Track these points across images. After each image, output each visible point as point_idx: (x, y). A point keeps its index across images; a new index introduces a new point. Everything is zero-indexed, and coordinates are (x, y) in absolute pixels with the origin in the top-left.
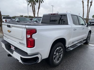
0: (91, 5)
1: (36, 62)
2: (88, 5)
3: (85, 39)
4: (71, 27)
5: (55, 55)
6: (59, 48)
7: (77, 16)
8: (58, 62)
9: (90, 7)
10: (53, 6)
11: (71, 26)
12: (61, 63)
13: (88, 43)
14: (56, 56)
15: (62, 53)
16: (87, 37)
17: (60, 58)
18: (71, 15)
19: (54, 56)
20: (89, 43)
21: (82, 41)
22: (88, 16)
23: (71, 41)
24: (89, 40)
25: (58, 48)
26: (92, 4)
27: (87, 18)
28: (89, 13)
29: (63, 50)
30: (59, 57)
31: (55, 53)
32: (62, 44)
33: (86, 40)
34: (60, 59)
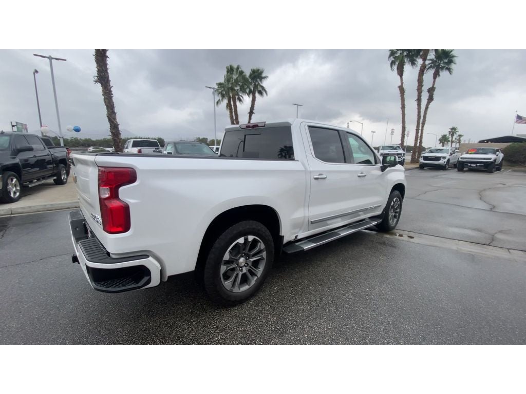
0: (431, 99)
1: (137, 283)
2: (419, 100)
3: (379, 212)
4: (304, 169)
5: (227, 263)
6: (246, 240)
7: (338, 131)
8: (245, 288)
9: (427, 108)
10: (298, 105)
11: (303, 164)
12: (261, 295)
13: (394, 228)
14: (234, 266)
15: (262, 256)
16: (384, 206)
17: (253, 274)
18: (310, 127)
19: (223, 269)
20: (395, 231)
21: (364, 220)
22: (419, 137)
23: (304, 217)
24: (397, 216)
25: (241, 240)
26: (435, 97)
27: (416, 143)
28: (423, 127)
29: (267, 248)
30: (249, 271)
31: (227, 256)
32: (262, 226)
33: (384, 216)
34: (255, 278)
